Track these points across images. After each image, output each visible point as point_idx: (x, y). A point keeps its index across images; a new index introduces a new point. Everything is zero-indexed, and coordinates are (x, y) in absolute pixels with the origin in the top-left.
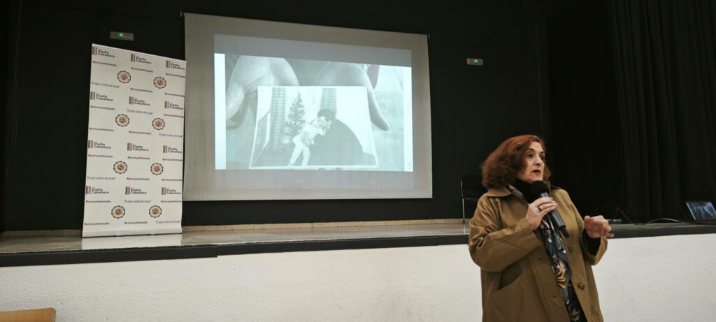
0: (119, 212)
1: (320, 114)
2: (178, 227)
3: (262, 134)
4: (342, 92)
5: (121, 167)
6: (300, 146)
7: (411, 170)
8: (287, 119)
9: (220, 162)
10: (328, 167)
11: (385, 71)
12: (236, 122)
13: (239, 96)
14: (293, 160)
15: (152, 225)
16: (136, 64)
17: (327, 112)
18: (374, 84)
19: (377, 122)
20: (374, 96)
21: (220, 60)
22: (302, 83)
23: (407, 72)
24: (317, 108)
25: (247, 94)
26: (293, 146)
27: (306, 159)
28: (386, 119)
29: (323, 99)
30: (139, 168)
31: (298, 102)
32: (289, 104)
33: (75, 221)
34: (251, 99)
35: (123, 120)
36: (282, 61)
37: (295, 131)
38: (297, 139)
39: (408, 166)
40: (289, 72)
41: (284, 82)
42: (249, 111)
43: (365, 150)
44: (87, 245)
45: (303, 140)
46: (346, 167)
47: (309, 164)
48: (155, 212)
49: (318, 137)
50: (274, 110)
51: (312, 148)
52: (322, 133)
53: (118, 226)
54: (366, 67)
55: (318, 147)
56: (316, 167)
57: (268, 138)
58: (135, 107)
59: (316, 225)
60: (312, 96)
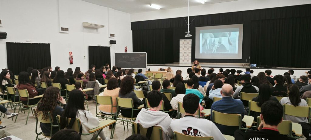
0: (183, 61)
1: (218, 43)
2: (191, 63)
3: (208, 47)
4: (223, 38)
5: (183, 55)
6: (214, 49)
7: (237, 53)
8: (212, 44)
9: (201, 53)
10: (219, 53)
11: (233, 33)
12: (203, 45)
13: (204, 40)
14: (213, 52)
15: (187, 63)
16: (185, 41)
17: (220, 43)
18: (230, 36)
19: (230, 44)
20: (230, 39)
21: (201, 35)
22: (215, 37)
23: (238, 33)
24: (218, 42)
25: (205, 40)
26: (213, 49)
27: (215, 52)
28: (232, 43)
29: (219, 40)
30: (186, 55)
31: (214, 41)
32: (212, 42)
33: (179, 61)
34: (206, 41)
35: (183, 49)
36: (211, 33)
37: (213, 46)
38: (214, 48)
39: (237, 52)
40: (213, 36)
41: (212, 38)
42: (205, 43)
43: (227, 49)
44: (180, 65)
45: (215, 48)
46: (223, 53)
47: (216, 52)
48: (188, 61)
49: (218, 47)
50: (210, 42)
51: (216, 49)
52: (218, 46)
53: (183, 63)
54: (228, 32)
55: (218, 49)
56: (217, 53)
57: (209, 48)
58: (185, 47)
59: (217, 63)
60: (217, 40)
